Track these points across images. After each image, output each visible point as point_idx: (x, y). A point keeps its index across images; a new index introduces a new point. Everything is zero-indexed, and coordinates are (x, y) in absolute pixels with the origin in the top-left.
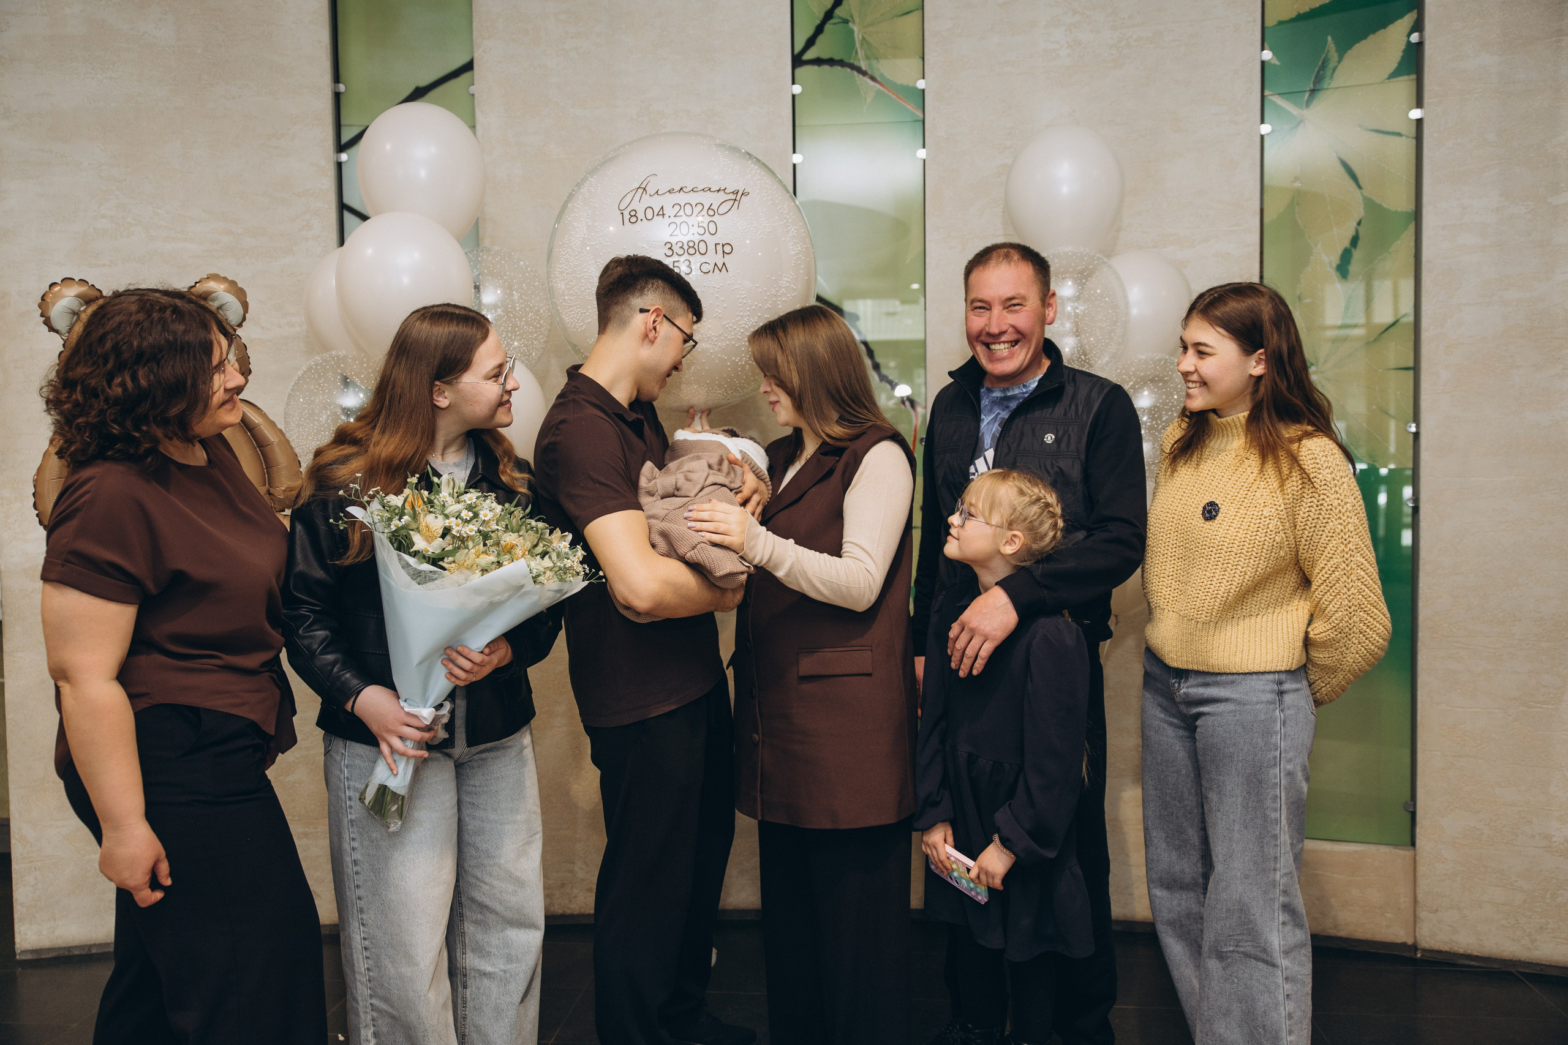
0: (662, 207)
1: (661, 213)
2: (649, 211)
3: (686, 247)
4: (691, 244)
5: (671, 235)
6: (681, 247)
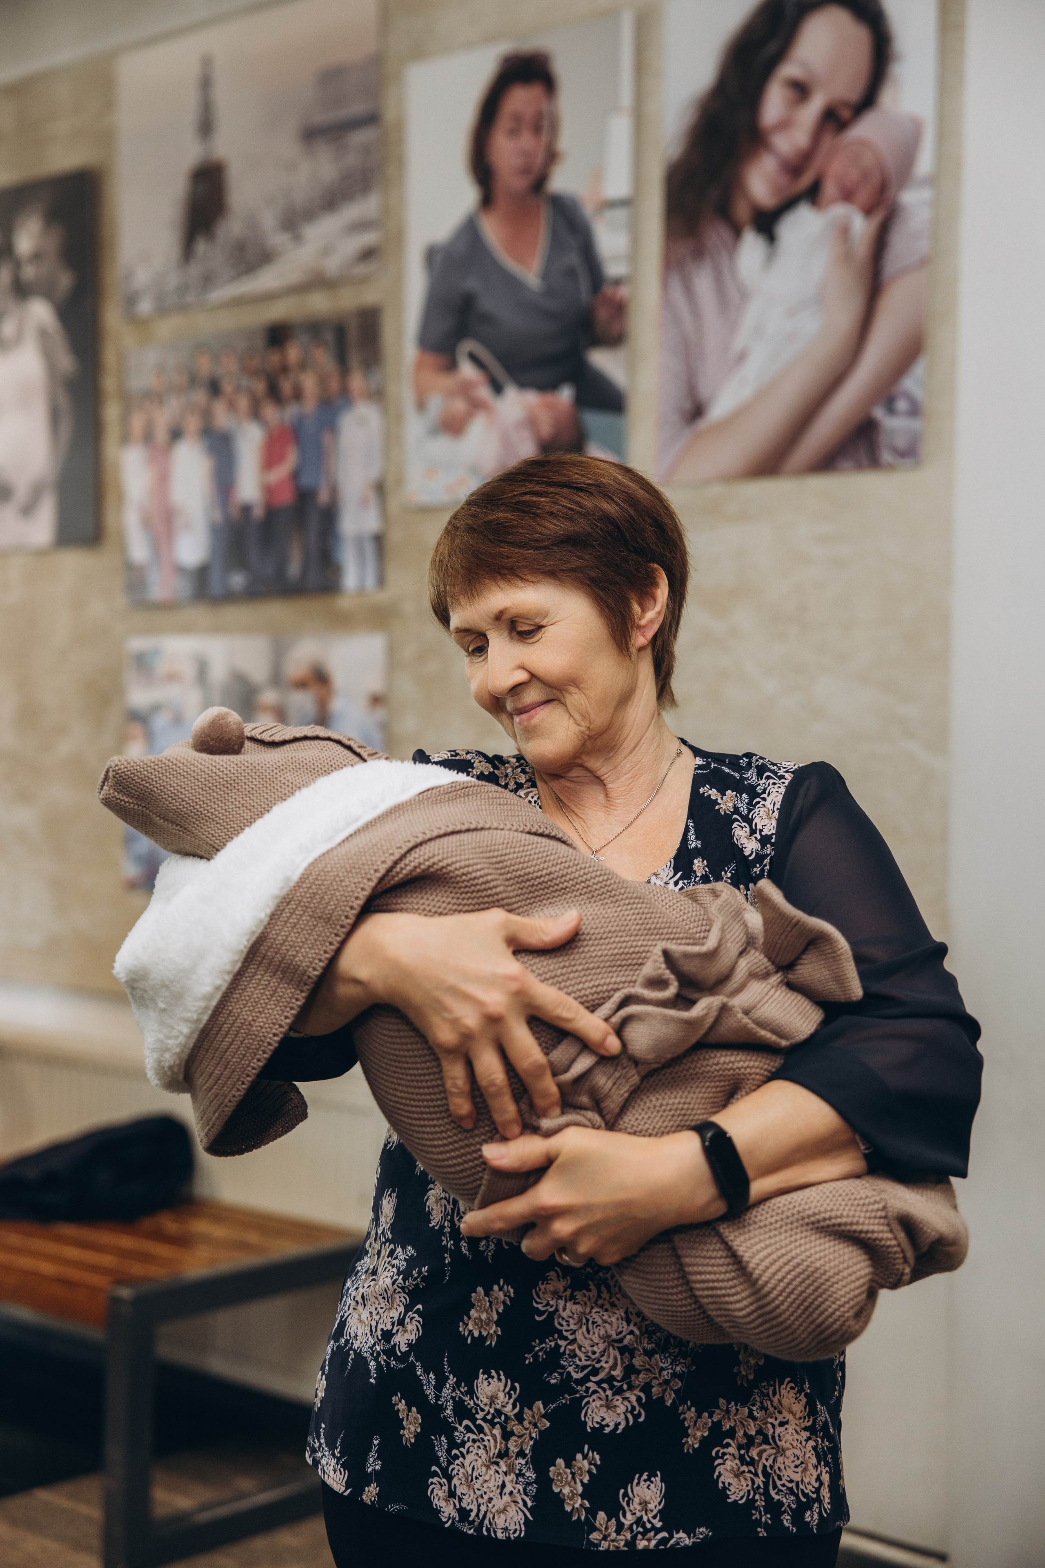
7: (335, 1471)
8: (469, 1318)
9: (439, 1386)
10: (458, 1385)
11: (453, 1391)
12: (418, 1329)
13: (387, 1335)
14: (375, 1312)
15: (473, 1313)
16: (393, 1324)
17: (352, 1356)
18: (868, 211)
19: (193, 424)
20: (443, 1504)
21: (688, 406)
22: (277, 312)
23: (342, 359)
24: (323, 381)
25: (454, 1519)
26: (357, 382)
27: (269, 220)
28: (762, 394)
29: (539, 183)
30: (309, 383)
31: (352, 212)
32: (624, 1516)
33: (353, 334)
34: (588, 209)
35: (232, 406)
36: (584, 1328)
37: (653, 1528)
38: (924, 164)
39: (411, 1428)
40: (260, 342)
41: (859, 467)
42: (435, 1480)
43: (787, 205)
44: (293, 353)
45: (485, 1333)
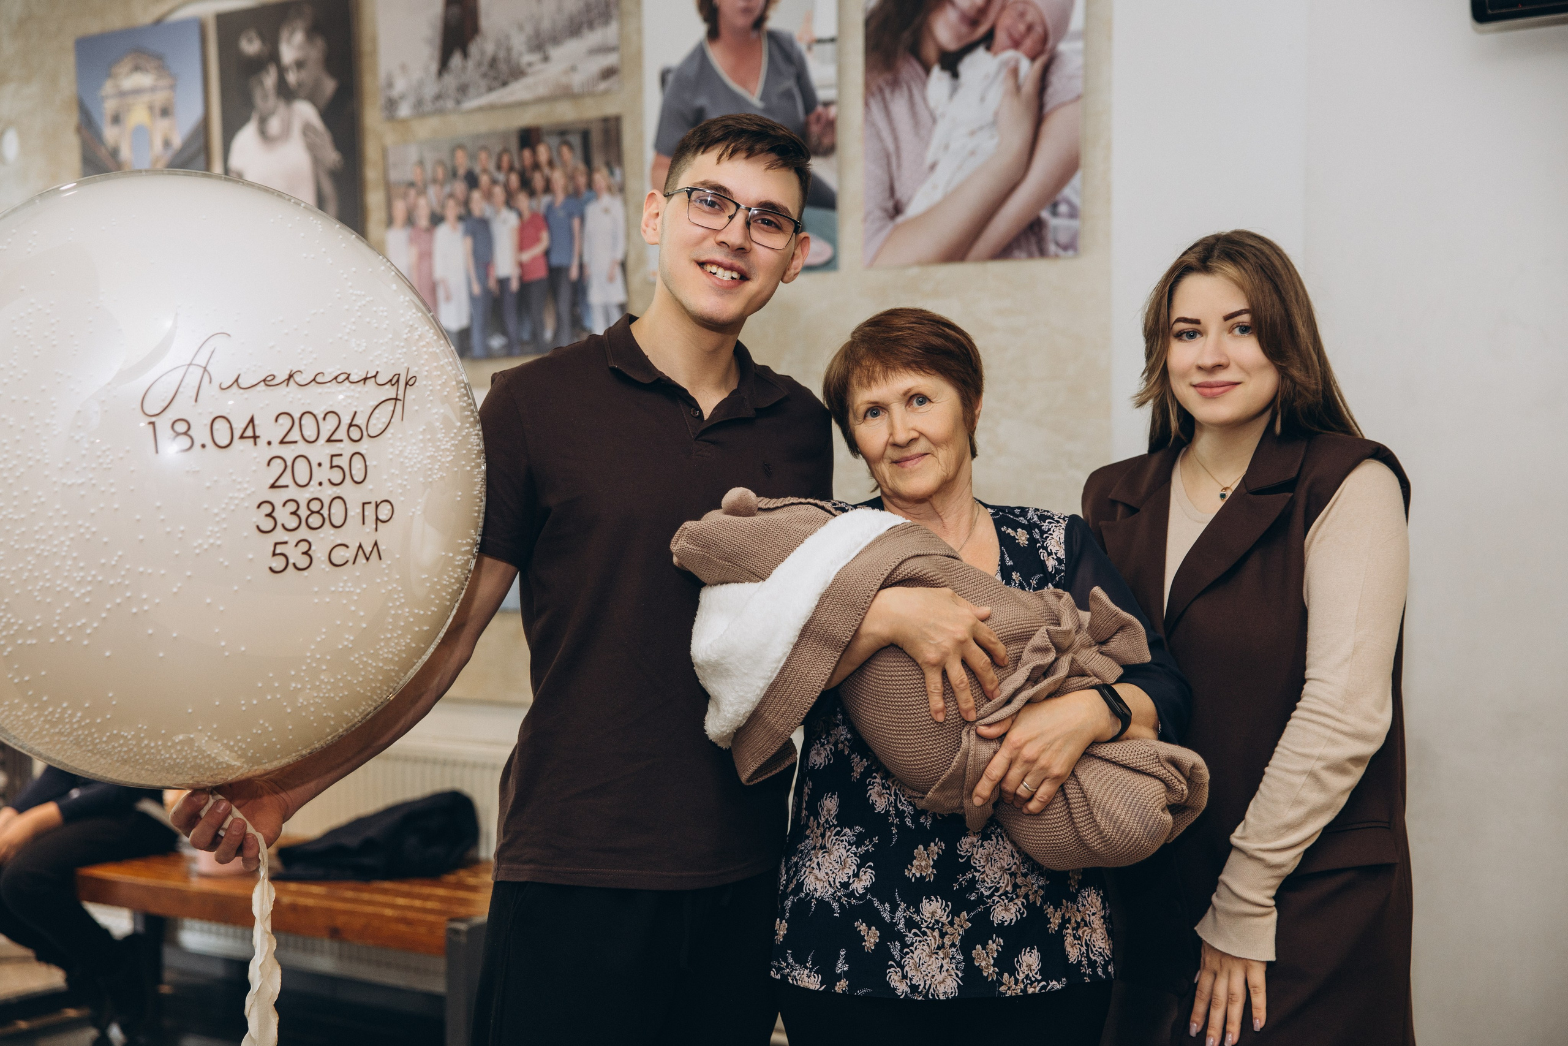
0: (252, 420)
1: (249, 433)
2: (221, 427)
3: (303, 512)
4: (315, 506)
5: (273, 486)
6: (294, 513)
7: (809, 977)
8: (912, 866)
9: (893, 911)
10: (908, 908)
11: (905, 912)
12: (871, 878)
13: (845, 885)
14: (830, 873)
15: (915, 862)
16: (849, 878)
17: (814, 902)
18: (1033, 58)
19: (452, 210)
20: (898, 984)
21: (890, 205)
22: (528, 118)
23: (588, 161)
24: (571, 177)
25: (906, 993)
26: (601, 178)
27: (519, 42)
28: (947, 198)
29: (759, 22)
30: (558, 178)
31: (593, 38)
32: (1018, 975)
33: (596, 138)
34: (802, 46)
35: (488, 196)
36: (990, 863)
37: (1036, 980)
38: (1077, 21)
39: (871, 938)
40: (514, 144)
41: (1031, 256)
42: (892, 970)
43: (968, 49)
44: (543, 153)
45: (924, 874)
